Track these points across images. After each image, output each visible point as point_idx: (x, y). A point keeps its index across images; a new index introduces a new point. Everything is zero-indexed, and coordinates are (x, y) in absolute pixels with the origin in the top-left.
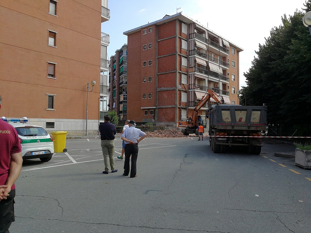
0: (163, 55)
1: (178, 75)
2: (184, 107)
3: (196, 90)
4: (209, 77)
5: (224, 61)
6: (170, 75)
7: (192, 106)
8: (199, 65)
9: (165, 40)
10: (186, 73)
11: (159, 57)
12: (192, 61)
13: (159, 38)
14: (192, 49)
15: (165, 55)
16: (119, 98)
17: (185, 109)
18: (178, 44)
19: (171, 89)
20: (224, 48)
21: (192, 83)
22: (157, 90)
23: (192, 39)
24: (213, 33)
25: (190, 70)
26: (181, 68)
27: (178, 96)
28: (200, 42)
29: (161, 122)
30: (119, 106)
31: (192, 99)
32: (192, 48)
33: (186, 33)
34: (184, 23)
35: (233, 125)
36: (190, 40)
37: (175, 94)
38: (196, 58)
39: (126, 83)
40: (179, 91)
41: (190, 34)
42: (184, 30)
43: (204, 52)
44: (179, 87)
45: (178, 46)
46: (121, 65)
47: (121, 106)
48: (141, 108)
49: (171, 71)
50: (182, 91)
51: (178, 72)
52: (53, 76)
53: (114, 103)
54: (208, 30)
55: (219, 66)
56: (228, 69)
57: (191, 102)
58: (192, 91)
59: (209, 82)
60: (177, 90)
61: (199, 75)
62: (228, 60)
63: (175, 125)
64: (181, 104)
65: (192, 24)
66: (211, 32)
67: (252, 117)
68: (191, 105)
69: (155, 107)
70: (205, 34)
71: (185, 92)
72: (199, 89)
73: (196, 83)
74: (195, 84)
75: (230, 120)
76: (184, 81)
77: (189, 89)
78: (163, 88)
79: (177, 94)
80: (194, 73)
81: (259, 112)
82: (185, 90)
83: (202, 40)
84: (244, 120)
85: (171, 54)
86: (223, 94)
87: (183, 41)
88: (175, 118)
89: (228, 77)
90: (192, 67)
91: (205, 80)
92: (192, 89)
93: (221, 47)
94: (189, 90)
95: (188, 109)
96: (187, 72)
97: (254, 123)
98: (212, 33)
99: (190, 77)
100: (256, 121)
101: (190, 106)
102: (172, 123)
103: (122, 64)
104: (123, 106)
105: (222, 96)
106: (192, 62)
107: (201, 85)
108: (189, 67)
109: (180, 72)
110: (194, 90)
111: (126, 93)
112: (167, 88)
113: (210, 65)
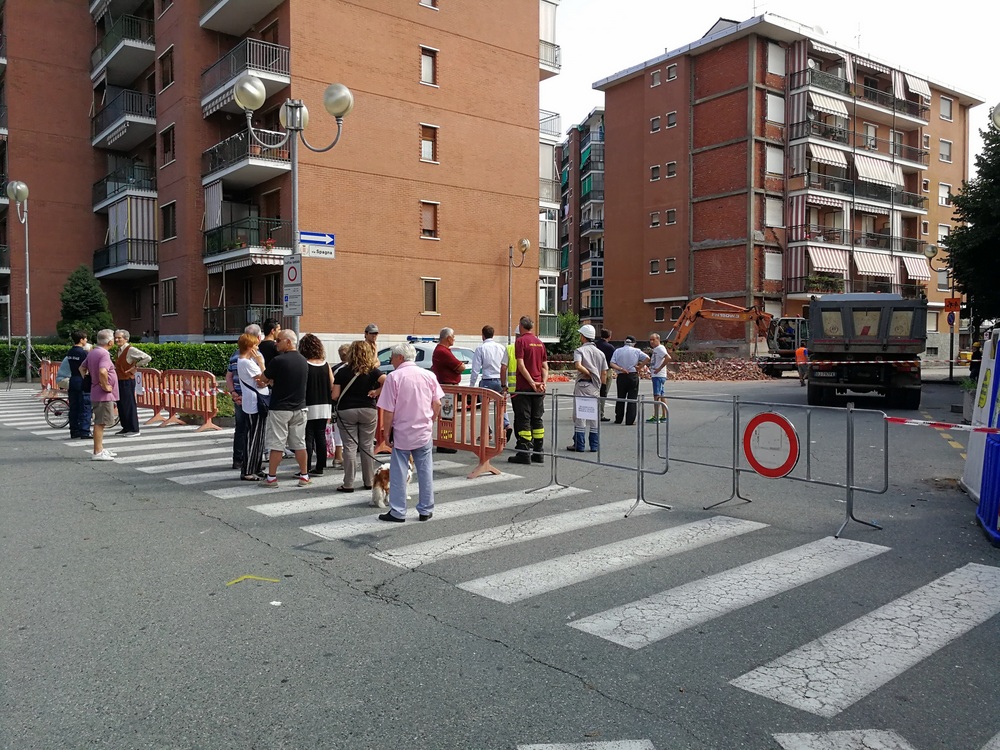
0: (709, 144)
1: (754, 201)
2: (774, 294)
3: (809, 243)
4: (856, 200)
5: (911, 144)
6: (730, 202)
7: (799, 290)
8: (823, 168)
9: (714, 99)
10: (780, 195)
11: (698, 150)
12: (798, 156)
13: (699, 95)
14: (798, 119)
15: (716, 143)
16: (580, 272)
17: (777, 300)
18: (754, 110)
19: (734, 242)
20: (913, 103)
21: (800, 223)
22: (691, 247)
23: (798, 88)
24: (871, 61)
25: (792, 184)
26: (762, 179)
27: (754, 263)
28: (827, 96)
29: (703, 339)
30: (580, 294)
31: (797, 270)
32: (799, 116)
33: (779, 74)
34: (776, 42)
35: (847, 342)
36: (794, 92)
37: (746, 258)
38: (811, 146)
39: (600, 226)
40: (757, 248)
41: (793, 75)
42: (776, 64)
43: (840, 126)
44: (757, 236)
45: (754, 116)
46: (585, 173)
47: (586, 293)
48: (645, 301)
49: (734, 190)
50: (766, 247)
51: (753, 194)
52: (433, 232)
53: (565, 287)
54: (853, 55)
55: (893, 163)
56: (926, 168)
57: (796, 278)
58: (797, 247)
59: (857, 215)
60: (752, 245)
61: (820, 196)
62: (924, 140)
63: (743, 347)
64: (765, 288)
65: (799, 43)
66: (864, 59)
67: (894, 324)
68: (796, 289)
69: (686, 298)
70: (845, 67)
71: (778, 249)
72: (821, 238)
73: (814, 221)
74: (806, 225)
75: (840, 332)
76: (773, 218)
77: (790, 240)
78: (708, 242)
79: (752, 258)
80: (803, 192)
81: (910, 314)
82: (775, 245)
83: (835, 88)
84: (873, 332)
85: (734, 141)
86: (904, 249)
87: (770, 97)
88: (746, 329)
89: (923, 195)
90: (798, 175)
91: (840, 209)
92: (797, 241)
93: (899, 101)
94: (791, 245)
95: (787, 300)
96: (783, 189)
97: (896, 337)
98: (867, 60)
99: (792, 206)
100: (903, 334)
101: (791, 290)
102: (735, 343)
103: (587, 168)
104: (590, 294)
105: (901, 258)
106: (798, 159)
107: (829, 226)
108: (789, 173)
109: (762, 191)
110: (803, 244)
111: (601, 254)
112: (722, 241)
113: (860, 163)
